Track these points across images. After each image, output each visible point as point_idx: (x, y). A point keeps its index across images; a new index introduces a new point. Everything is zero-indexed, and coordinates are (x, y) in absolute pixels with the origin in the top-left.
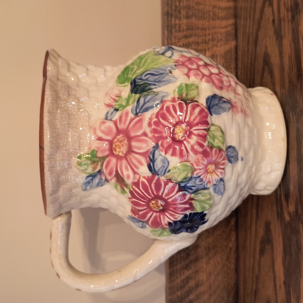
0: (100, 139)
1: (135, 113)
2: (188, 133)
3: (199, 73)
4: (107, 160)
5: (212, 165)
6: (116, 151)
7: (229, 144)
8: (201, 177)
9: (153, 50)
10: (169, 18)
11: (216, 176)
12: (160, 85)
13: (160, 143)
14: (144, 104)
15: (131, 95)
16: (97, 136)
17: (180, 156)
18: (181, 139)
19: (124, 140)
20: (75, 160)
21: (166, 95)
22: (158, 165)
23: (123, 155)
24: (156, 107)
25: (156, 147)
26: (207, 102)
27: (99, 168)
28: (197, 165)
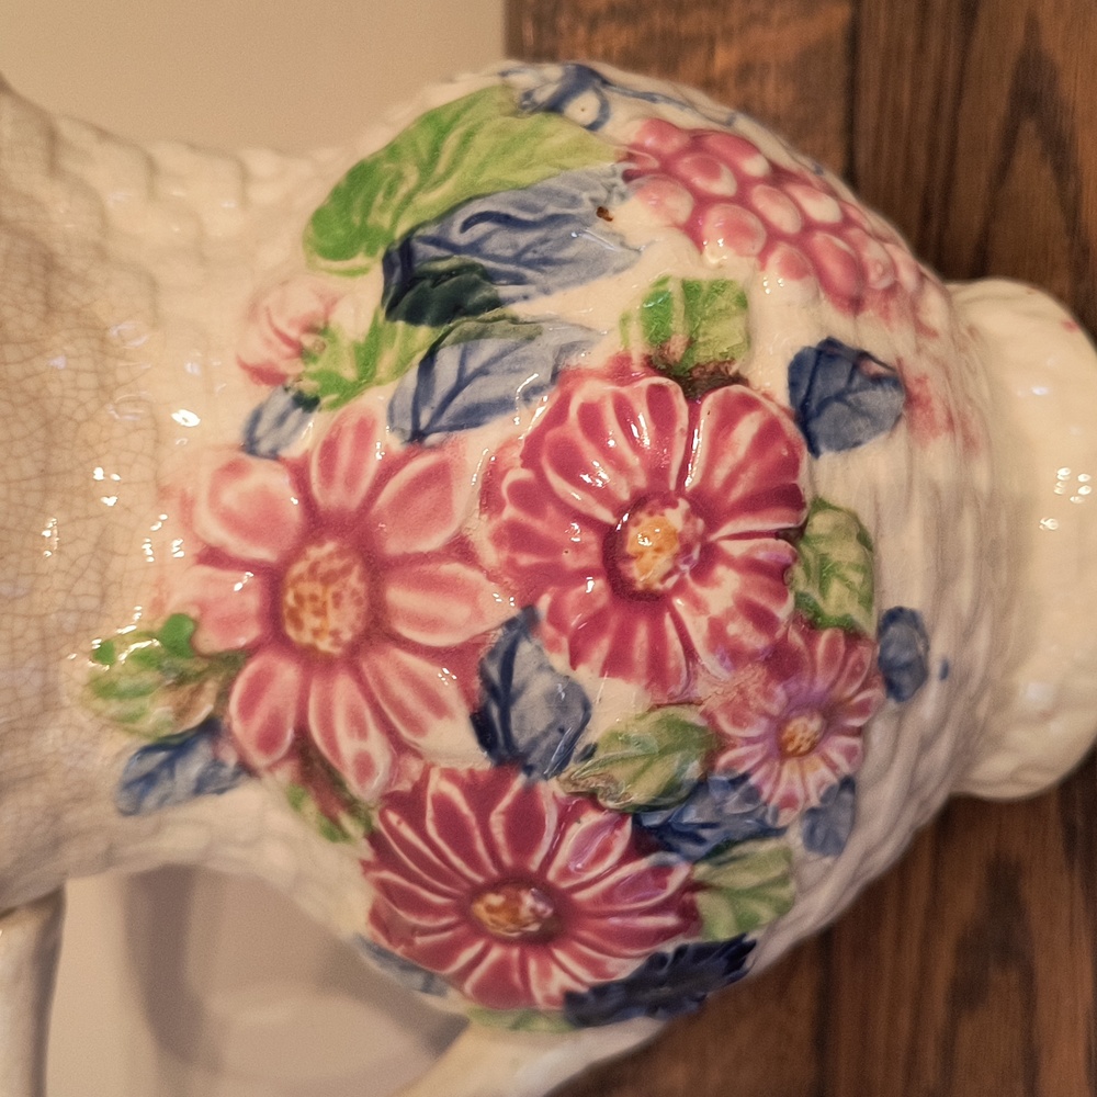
0: (213, 557)
1: (408, 426)
2: (696, 554)
3: (752, 221)
4: (251, 668)
5: (811, 719)
6: (299, 624)
7: (890, 603)
8: (753, 781)
9: (496, 81)
11: (824, 772)
12: (551, 282)
13: (544, 604)
14: (461, 384)
15: (388, 324)
16: (197, 539)
17: (648, 674)
18: (658, 586)
19: (346, 571)
20: (78, 668)
21: (581, 342)
22: (531, 717)
23: (337, 651)
24: (523, 406)
25: (523, 624)
26: (793, 385)
27: (205, 709)
28: (737, 720)
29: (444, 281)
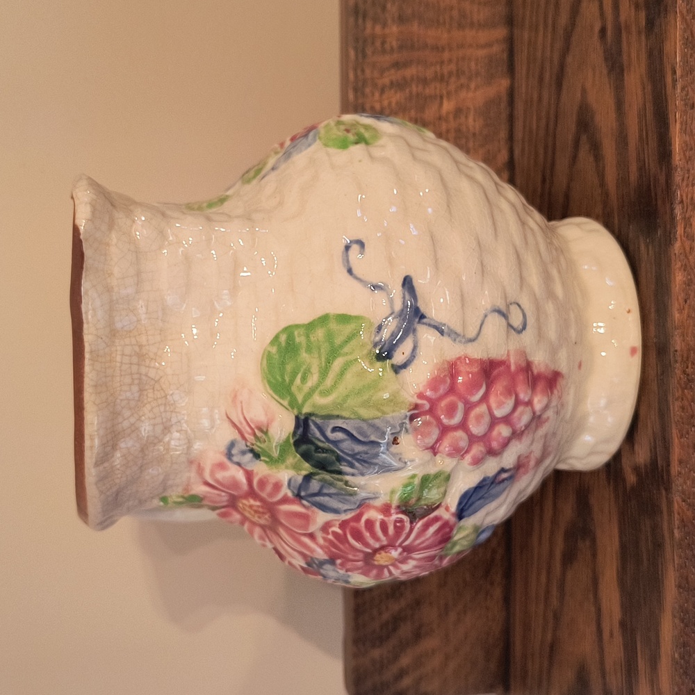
1: (296, 492)
10: (360, 21)
14: (320, 494)
19: (264, 513)
24: (343, 513)
29: (319, 452)
